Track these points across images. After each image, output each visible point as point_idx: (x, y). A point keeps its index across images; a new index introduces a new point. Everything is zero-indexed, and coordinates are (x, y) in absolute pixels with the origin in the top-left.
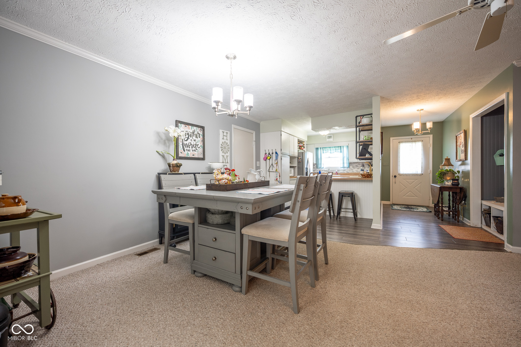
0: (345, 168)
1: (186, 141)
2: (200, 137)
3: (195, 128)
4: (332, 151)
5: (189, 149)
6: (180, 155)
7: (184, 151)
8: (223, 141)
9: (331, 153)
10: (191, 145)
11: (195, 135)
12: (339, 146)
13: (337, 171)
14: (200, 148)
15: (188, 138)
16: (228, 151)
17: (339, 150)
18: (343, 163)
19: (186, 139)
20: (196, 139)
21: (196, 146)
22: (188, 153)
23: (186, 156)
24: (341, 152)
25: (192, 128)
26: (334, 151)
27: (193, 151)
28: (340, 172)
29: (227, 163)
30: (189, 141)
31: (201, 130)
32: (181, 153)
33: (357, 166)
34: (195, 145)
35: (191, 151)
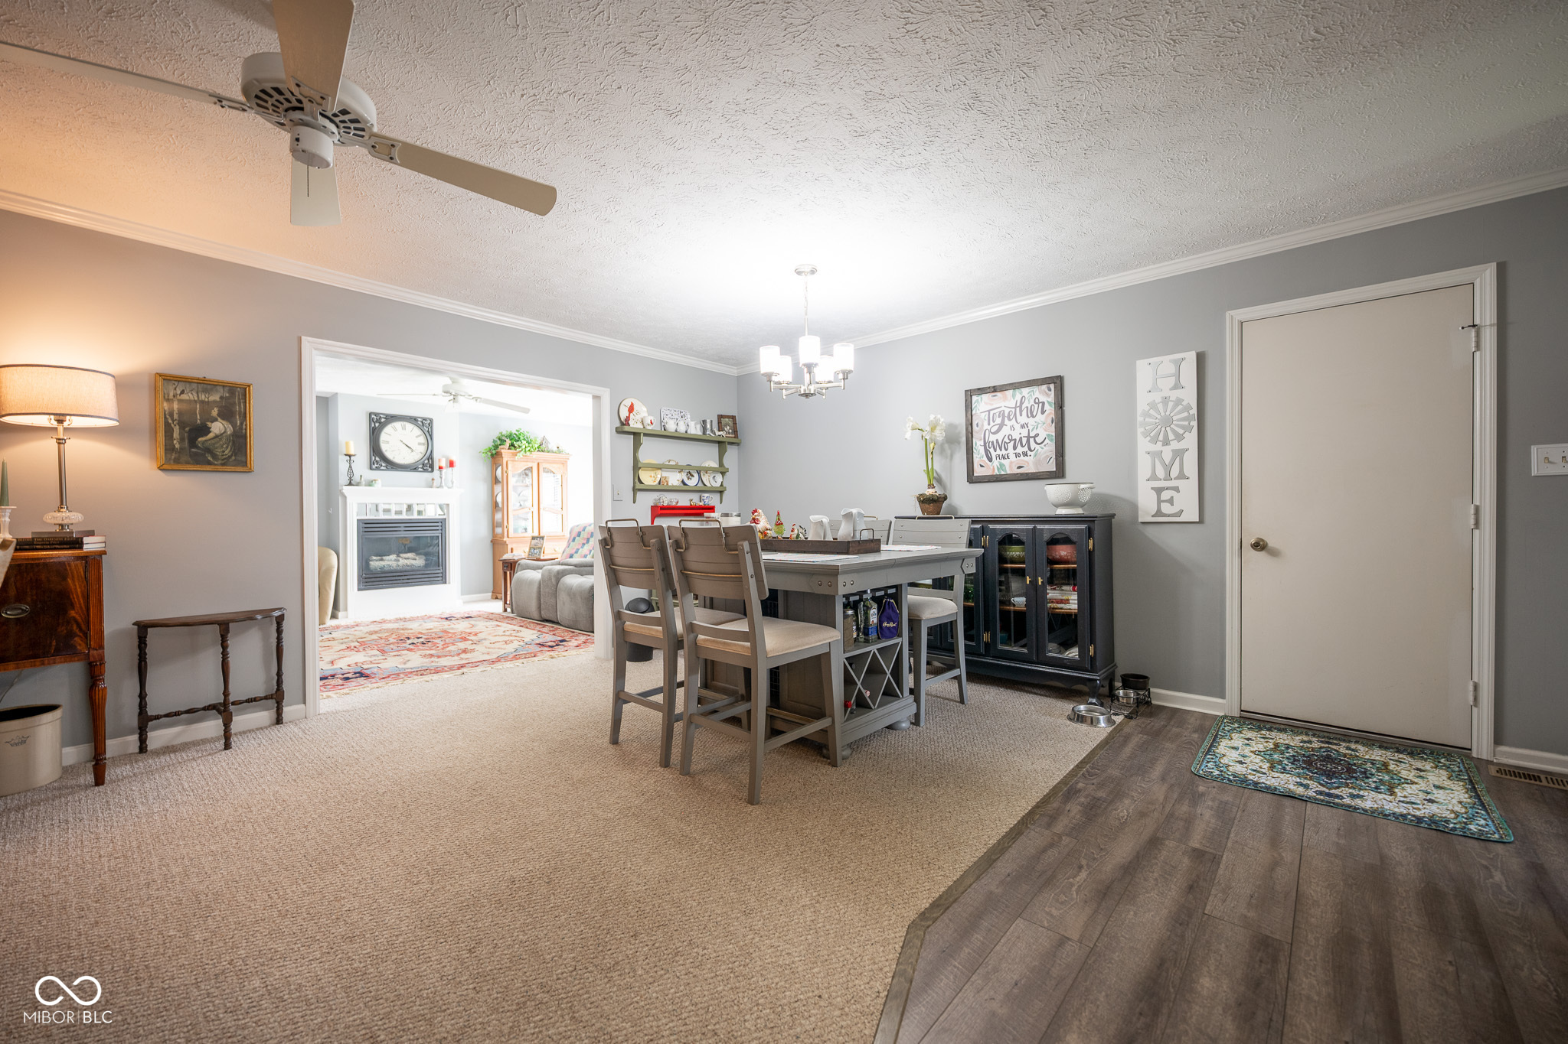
1: (994, 433)
2: (1043, 412)
3: (1025, 391)
5: (1006, 452)
6: (978, 472)
7: (990, 460)
8: (1157, 397)
10: (1011, 441)
11: (1024, 413)
14: (1045, 443)
15: (1001, 425)
16: (1189, 429)
19: (993, 430)
20: (1031, 421)
21: (1028, 441)
22: (1002, 465)
23: (996, 472)
25: (1014, 396)
27: (1018, 455)
29: (1182, 476)
30: (1006, 431)
31: (1050, 390)
32: (982, 466)
34: (1024, 440)
35: (1012, 457)
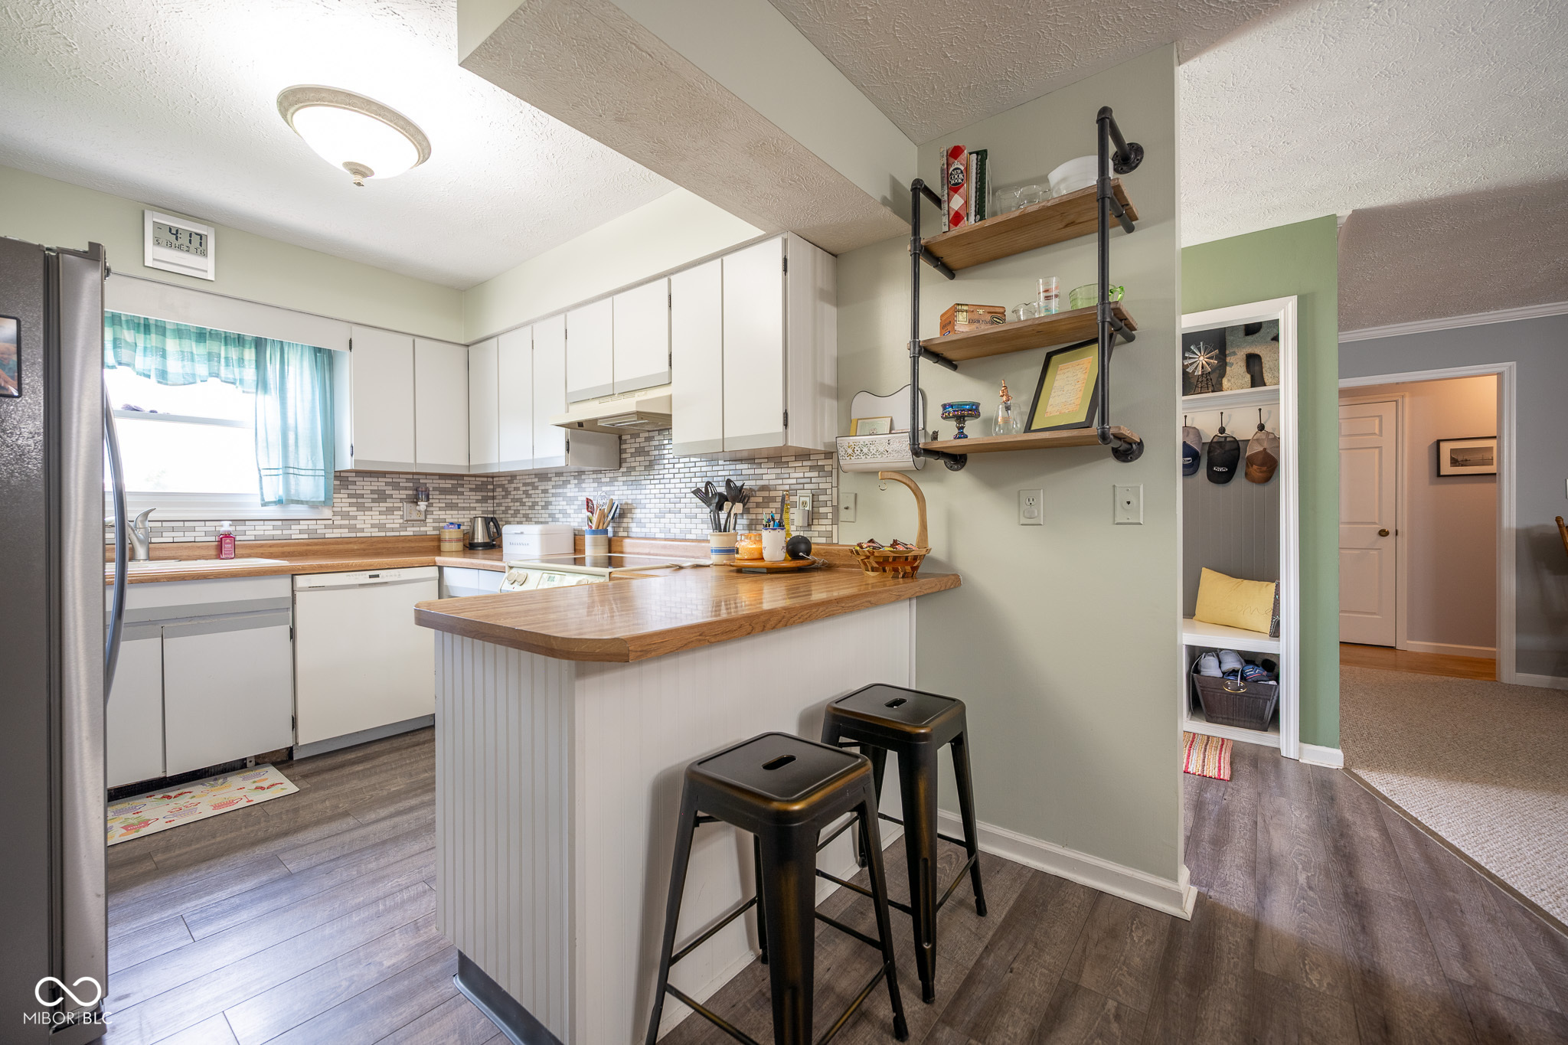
0: (294, 507)
4: (174, 366)
9: (163, 376)
12: (250, 333)
13: (226, 527)
17: (250, 373)
18: (287, 471)
24: (262, 384)
26: (202, 369)
28: (249, 534)
33: (382, 497)
